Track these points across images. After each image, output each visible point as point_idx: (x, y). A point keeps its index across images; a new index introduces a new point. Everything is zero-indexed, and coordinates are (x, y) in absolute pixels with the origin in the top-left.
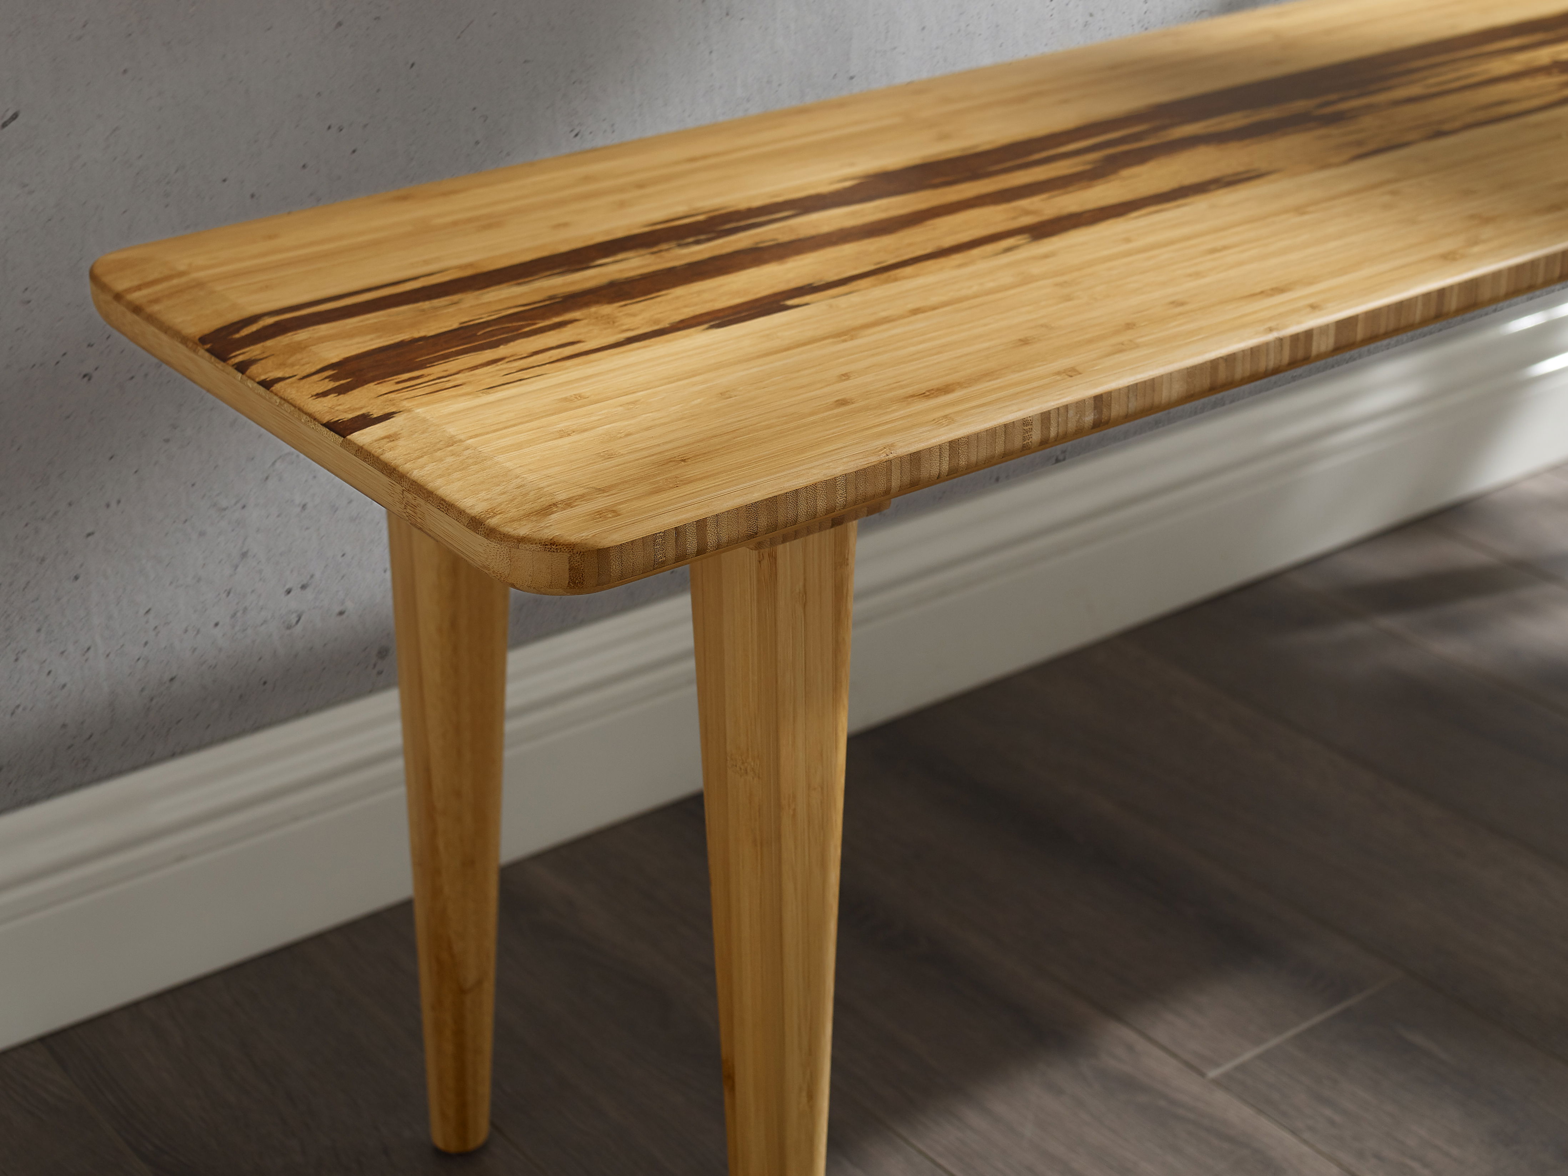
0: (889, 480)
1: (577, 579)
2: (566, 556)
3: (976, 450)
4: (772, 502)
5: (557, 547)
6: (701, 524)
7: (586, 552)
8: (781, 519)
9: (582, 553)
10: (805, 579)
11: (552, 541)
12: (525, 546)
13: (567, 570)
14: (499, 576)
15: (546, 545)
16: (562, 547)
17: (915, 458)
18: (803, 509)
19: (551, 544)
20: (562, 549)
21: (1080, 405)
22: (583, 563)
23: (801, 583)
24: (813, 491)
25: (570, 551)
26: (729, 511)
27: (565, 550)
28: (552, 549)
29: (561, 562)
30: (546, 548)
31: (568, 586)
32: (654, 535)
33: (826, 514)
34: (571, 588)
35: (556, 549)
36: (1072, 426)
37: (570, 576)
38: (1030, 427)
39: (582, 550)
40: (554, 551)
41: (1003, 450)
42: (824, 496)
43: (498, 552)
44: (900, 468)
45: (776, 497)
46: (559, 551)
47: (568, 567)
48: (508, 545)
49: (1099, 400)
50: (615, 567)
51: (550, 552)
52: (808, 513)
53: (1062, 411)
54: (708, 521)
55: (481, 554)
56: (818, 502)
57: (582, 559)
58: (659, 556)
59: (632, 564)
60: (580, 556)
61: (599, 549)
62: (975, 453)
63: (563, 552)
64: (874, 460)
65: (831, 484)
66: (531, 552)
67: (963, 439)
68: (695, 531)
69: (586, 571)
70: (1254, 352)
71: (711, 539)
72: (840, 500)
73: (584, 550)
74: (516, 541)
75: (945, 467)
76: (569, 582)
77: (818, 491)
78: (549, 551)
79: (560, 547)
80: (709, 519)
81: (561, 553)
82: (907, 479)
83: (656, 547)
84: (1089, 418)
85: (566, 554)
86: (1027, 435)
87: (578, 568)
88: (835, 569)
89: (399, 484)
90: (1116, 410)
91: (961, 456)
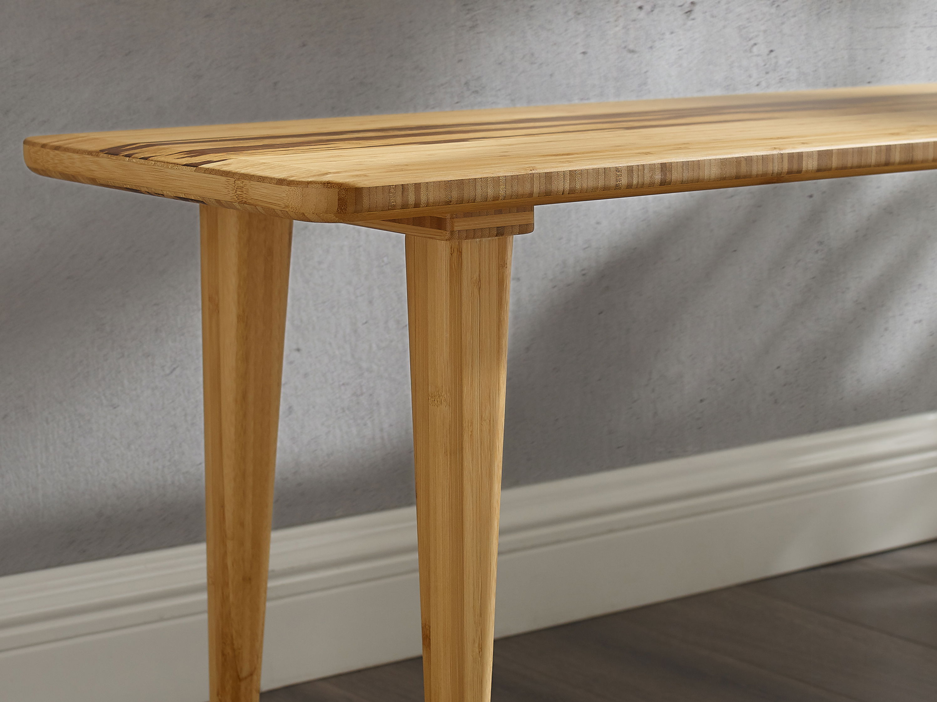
0: (532, 186)
1: (342, 206)
2: (337, 190)
3: (586, 180)
4: (461, 183)
5: (331, 185)
6: (417, 186)
7: (349, 188)
8: (466, 196)
9: (346, 189)
10: (480, 271)
11: (328, 182)
12: (312, 185)
13: (337, 200)
14: (295, 209)
15: (325, 184)
16: (334, 185)
17: (548, 176)
18: (479, 191)
19: (328, 183)
20: (334, 186)
21: (652, 167)
22: (346, 196)
23: (477, 274)
24: (485, 182)
25: (339, 188)
26: (434, 182)
27: (336, 187)
28: (328, 186)
29: (333, 195)
30: (324, 186)
31: (337, 212)
32: (389, 186)
33: (493, 200)
34: (338, 213)
35: (331, 186)
36: (647, 180)
37: (338, 204)
38: (620, 173)
39: (346, 187)
40: (329, 188)
41: (603, 185)
42: (492, 187)
43: (295, 193)
44: (539, 180)
45: (463, 180)
46: (332, 187)
47: (337, 198)
48: (302, 186)
49: (664, 167)
50: (366, 202)
51: (327, 189)
52: (482, 196)
53: (640, 168)
54: (422, 185)
55: (284, 198)
56: (488, 190)
57: (346, 193)
58: (392, 201)
59: (376, 202)
60: (345, 191)
61: (357, 188)
62: (586, 182)
63: (335, 188)
64: (523, 172)
65: (496, 180)
66: (315, 189)
67: (578, 171)
68: (414, 190)
69: (348, 201)
70: (764, 158)
71: (423, 199)
72: (502, 192)
73: (347, 188)
74: (306, 183)
75: (567, 187)
76: (337, 209)
77: (488, 183)
78: (326, 187)
79: (333, 185)
80: (422, 184)
81: (334, 189)
82: (543, 188)
83: (390, 194)
84: (658, 177)
85: (337, 189)
86: (618, 178)
87: (344, 199)
88: (499, 269)
89: (233, 178)
90: (675, 176)
91: (577, 182)
